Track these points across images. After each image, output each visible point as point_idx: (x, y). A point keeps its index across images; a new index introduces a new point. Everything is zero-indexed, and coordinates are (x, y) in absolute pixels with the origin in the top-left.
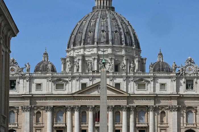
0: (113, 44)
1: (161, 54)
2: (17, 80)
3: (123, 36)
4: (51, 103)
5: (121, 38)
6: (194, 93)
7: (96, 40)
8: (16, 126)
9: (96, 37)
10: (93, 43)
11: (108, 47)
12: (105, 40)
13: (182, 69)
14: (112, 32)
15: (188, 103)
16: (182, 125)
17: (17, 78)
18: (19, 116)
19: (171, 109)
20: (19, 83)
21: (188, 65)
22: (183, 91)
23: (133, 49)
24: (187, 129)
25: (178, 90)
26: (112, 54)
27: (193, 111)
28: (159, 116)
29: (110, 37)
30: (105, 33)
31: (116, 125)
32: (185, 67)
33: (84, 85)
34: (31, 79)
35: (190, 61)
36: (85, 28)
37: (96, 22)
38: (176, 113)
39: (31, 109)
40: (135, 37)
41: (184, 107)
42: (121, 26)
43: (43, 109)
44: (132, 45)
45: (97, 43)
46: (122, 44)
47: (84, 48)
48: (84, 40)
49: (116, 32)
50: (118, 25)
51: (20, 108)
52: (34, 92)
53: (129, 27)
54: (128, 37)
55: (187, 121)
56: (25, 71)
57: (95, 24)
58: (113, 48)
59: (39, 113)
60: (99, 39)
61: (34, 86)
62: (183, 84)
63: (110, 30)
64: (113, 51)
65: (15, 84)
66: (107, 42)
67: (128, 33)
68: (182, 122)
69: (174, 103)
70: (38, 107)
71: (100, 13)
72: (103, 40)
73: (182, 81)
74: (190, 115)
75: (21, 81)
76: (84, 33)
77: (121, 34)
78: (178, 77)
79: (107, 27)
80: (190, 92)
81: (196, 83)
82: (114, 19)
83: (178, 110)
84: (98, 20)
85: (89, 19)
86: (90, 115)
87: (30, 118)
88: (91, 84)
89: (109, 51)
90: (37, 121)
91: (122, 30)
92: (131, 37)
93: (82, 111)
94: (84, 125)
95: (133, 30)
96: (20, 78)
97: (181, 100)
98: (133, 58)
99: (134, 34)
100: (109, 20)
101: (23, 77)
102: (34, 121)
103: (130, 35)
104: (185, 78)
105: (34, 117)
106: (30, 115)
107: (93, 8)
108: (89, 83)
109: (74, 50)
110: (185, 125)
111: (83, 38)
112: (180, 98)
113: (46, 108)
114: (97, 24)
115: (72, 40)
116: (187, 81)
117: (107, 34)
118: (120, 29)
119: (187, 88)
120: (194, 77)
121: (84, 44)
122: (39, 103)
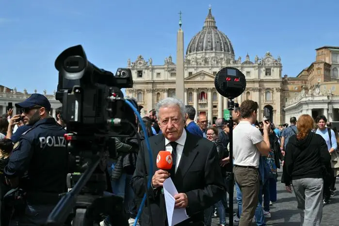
0: (216, 50)
1: (248, 56)
2: (144, 71)
3: (222, 45)
4: (167, 87)
5: (221, 47)
6: (272, 78)
7: (204, 48)
8: (143, 103)
9: (204, 46)
10: (202, 50)
11: (212, 53)
12: (210, 48)
13: (263, 61)
14: (215, 42)
15: (266, 85)
16: (262, 102)
17: (143, 69)
18: (145, 96)
19: (254, 90)
20: (144, 72)
21: (267, 58)
22: (263, 76)
23: (229, 54)
24: (266, 105)
25: (259, 76)
26: (215, 57)
27: (271, 91)
28: (245, 95)
29: (214, 46)
30: (210, 44)
31: (214, 102)
32: (265, 59)
33: (190, 73)
34: (153, 69)
35: (269, 54)
36: (197, 41)
37: (204, 36)
38: (258, 93)
39: (153, 91)
40: (231, 46)
41: (264, 88)
42: (221, 39)
43: (162, 91)
44: (228, 51)
45: (205, 50)
46: (221, 50)
47: (196, 53)
48: (197, 48)
49: (218, 42)
50: (219, 38)
51: (145, 90)
52: (156, 79)
53: (227, 40)
54: (226, 46)
55: (266, 99)
56: (149, 64)
57: (204, 38)
58: (216, 53)
59: (158, 94)
60: (206, 47)
61: (155, 74)
62: (263, 71)
63: (213, 41)
64: (216, 55)
65: (142, 74)
66: (212, 49)
67: (226, 43)
68: (262, 99)
69: (257, 85)
70: (158, 90)
71: (207, 30)
72: (209, 48)
73: (263, 69)
74: (268, 94)
75: (146, 71)
76: (196, 44)
77: (221, 44)
78: (260, 66)
79: (212, 39)
80: (268, 78)
81: (273, 70)
82: (217, 34)
83: (260, 90)
84: (206, 35)
85: (200, 34)
86: (195, 95)
87: (153, 98)
88: (196, 72)
89: (213, 55)
90: (158, 100)
91: (222, 41)
92: (228, 46)
93: (189, 92)
94: (190, 102)
95: (230, 42)
96: (145, 69)
97: (262, 84)
98: (230, 60)
99: (230, 44)
100: (213, 35)
101: (147, 68)
102: (155, 100)
103: (227, 44)
104: (265, 67)
105: (156, 97)
106: (153, 95)
107: (203, 28)
108: (194, 72)
109: (190, 55)
110: (265, 102)
111: (196, 47)
112: (261, 82)
113: (163, 90)
114: (205, 37)
115: (189, 49)
116: (266, 69)
117: (212, 44)
118: (220, 40)
119: (266, 75)
120: (271, 67)
121: (196, 51)
122: (159, 86)
